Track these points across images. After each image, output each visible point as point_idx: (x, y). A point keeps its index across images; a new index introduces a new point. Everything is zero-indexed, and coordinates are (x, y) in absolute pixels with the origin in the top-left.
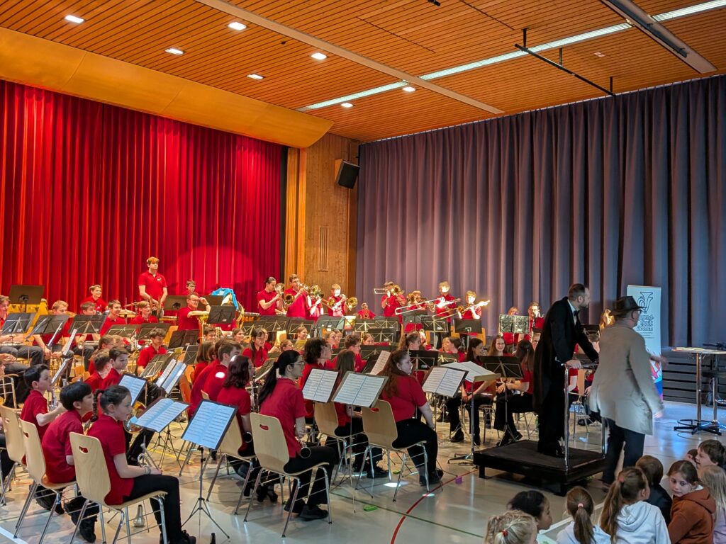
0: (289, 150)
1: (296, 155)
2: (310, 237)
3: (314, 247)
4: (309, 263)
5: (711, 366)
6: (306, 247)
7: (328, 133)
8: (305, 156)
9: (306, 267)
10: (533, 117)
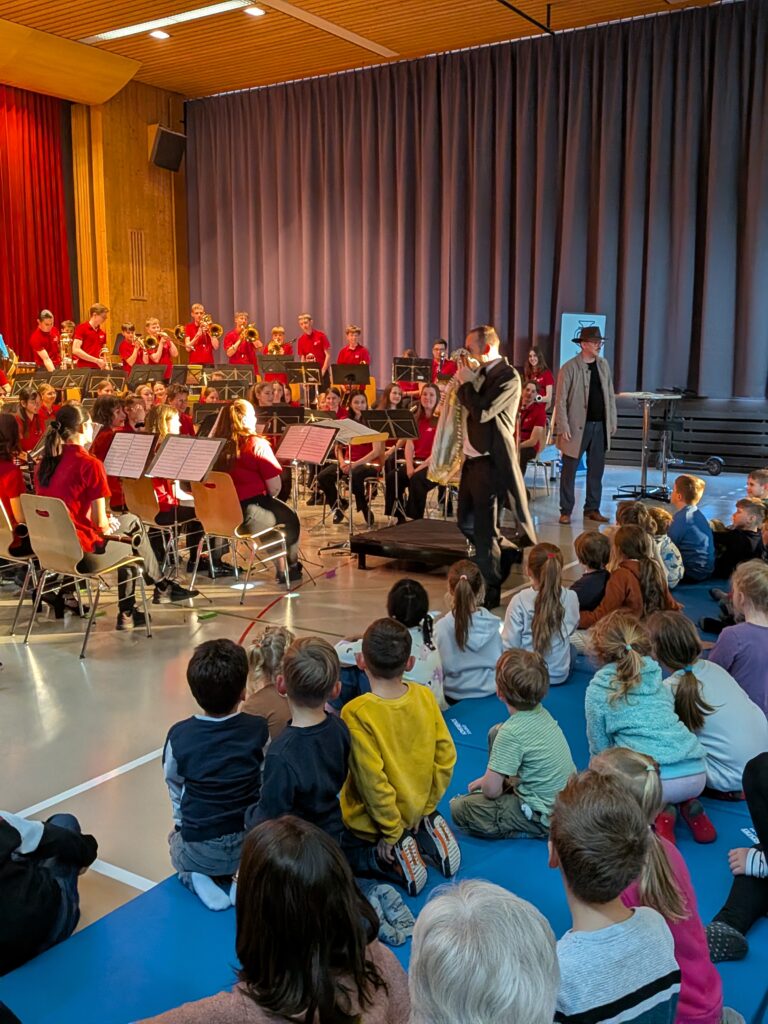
0: (73, 107)
1: (85, 116)
2: (115, 246)
3: (122, 262)
4: (115, 287)
5: (664, 418)
6: (109, 263)
7: (132, 81)
8: (98, 118)
9: (111, 294)
10: (441, 62)
